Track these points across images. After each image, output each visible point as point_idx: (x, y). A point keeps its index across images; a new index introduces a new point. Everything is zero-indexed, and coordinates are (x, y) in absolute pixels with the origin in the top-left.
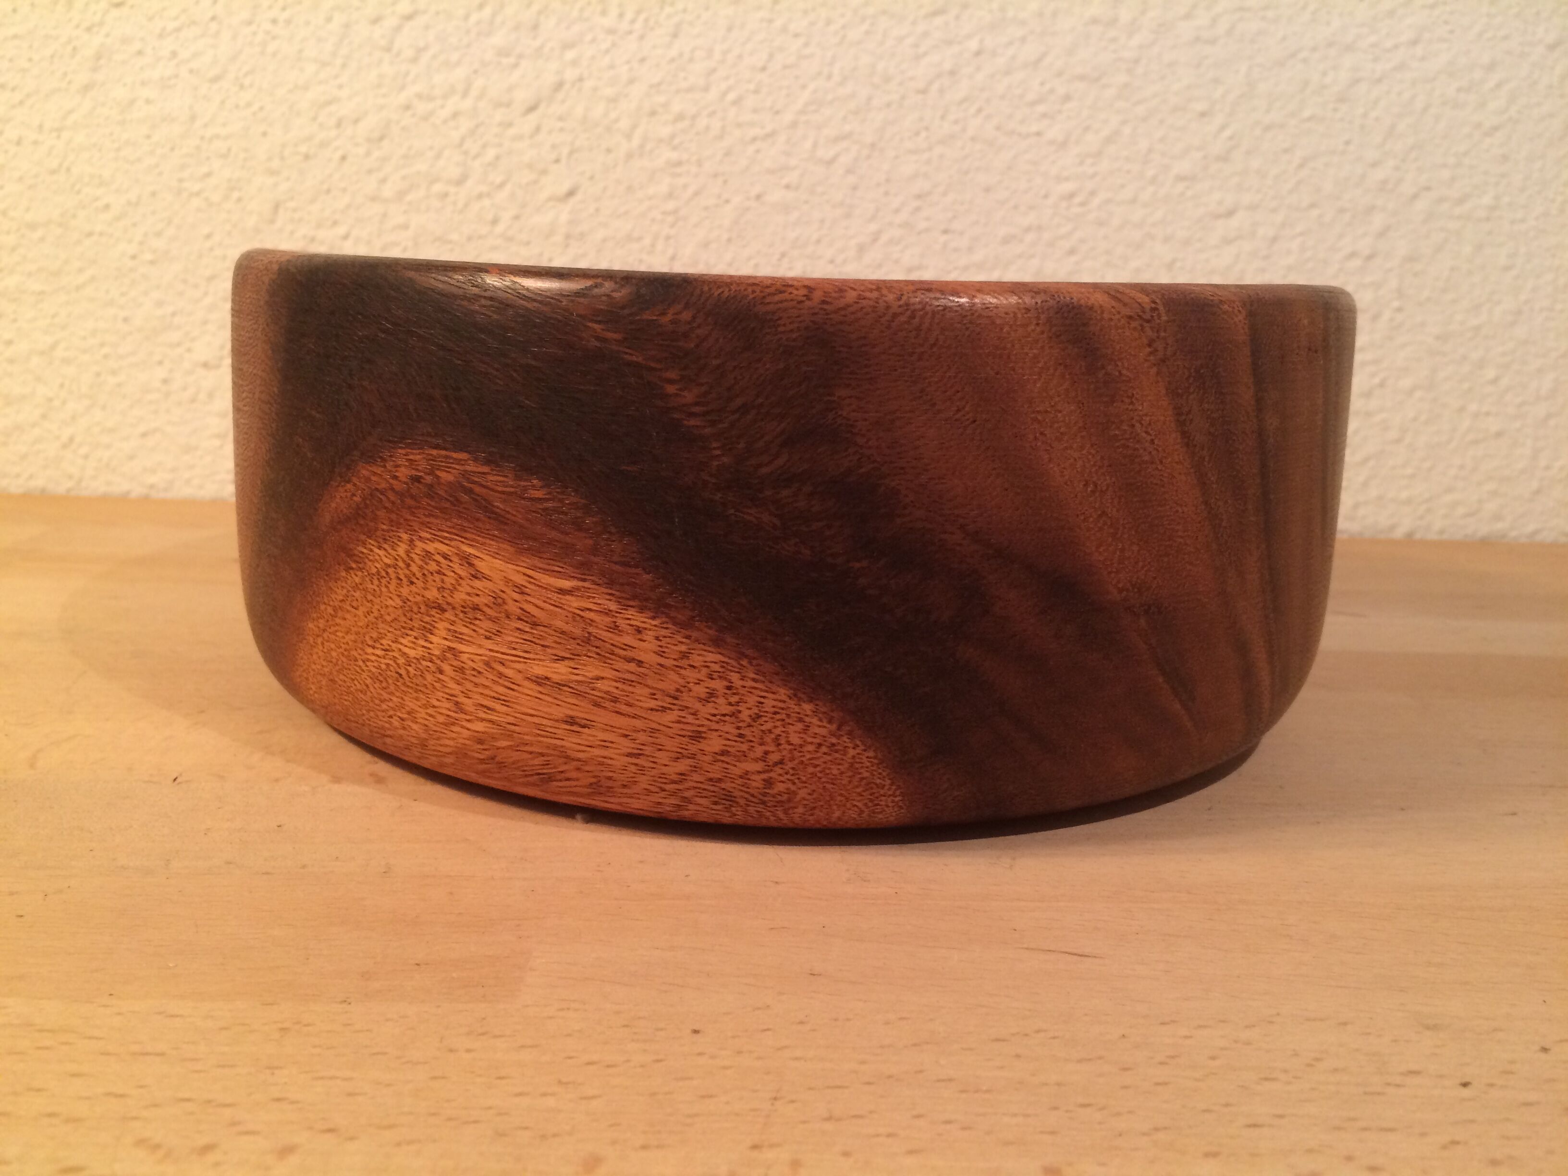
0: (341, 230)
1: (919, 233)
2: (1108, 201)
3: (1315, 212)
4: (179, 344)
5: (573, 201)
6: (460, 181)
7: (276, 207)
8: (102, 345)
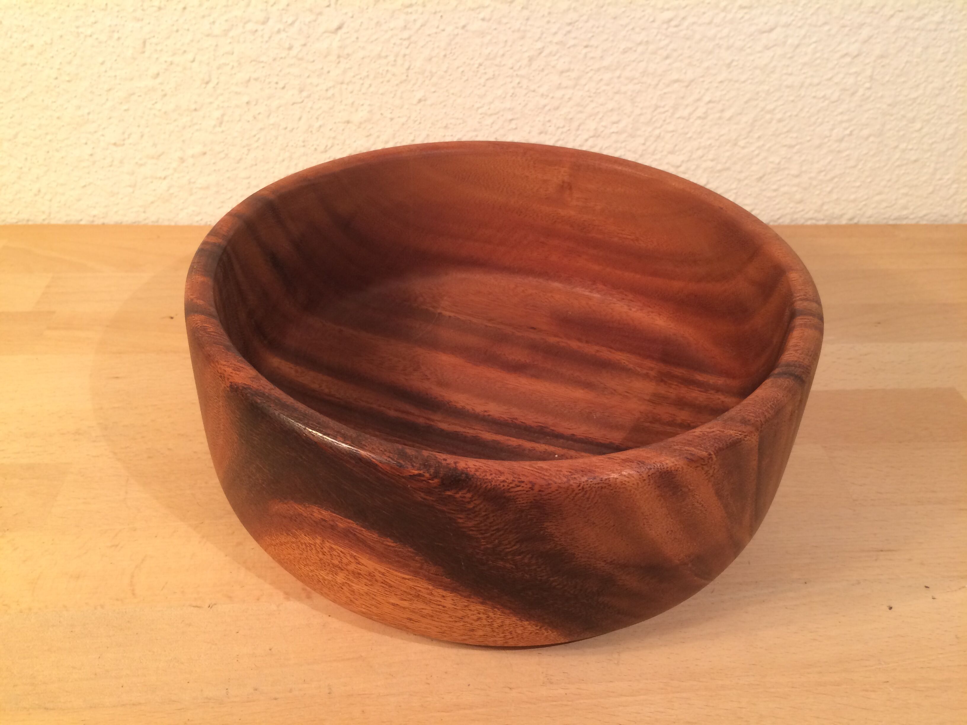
0: (190, 56)
1: (569, 48)
2: (694, 23)
3: (826, 28)
4: (95, 132)
5: (340, 32)
6: (265, 22)
7: (144, 42)
8: (47, 134)
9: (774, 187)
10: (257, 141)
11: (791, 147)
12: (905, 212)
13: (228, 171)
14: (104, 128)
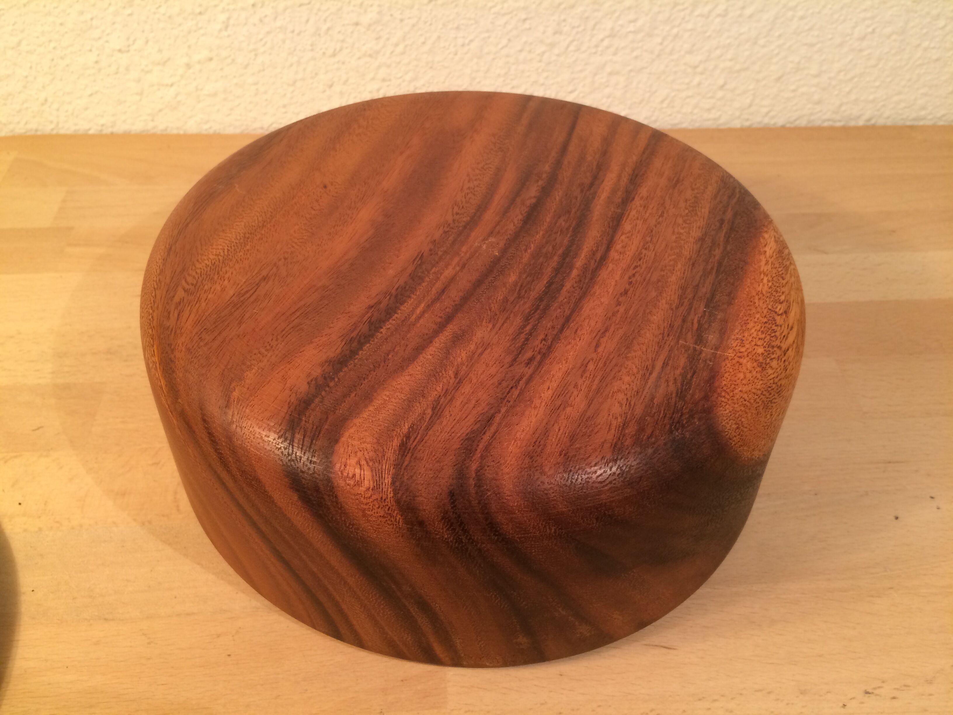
9: (793, 87)
10: (264, 45)
11: (812, 45)
12: (923, 113)
13: (235, 77)
14: (108, 34)
